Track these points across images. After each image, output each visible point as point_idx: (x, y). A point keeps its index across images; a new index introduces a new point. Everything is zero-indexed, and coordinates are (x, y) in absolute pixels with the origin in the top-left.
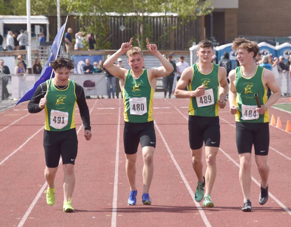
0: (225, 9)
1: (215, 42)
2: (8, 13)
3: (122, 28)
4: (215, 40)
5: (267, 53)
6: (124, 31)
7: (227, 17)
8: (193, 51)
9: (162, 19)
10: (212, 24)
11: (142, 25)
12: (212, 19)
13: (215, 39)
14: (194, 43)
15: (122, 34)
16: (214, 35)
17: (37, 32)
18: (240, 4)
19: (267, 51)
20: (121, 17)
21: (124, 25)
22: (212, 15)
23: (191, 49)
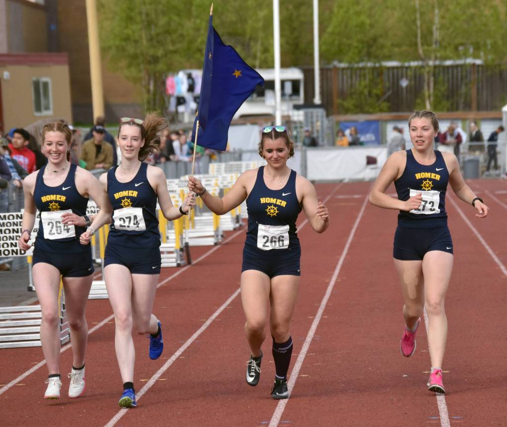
3: (404, 83)
6: (407, 87)
9: (459, 69)
11: (432, 79)
15: (405, 90)
17: (288, 91)
20: (402, 67)
21: (407, 78)
23: (504, 109)
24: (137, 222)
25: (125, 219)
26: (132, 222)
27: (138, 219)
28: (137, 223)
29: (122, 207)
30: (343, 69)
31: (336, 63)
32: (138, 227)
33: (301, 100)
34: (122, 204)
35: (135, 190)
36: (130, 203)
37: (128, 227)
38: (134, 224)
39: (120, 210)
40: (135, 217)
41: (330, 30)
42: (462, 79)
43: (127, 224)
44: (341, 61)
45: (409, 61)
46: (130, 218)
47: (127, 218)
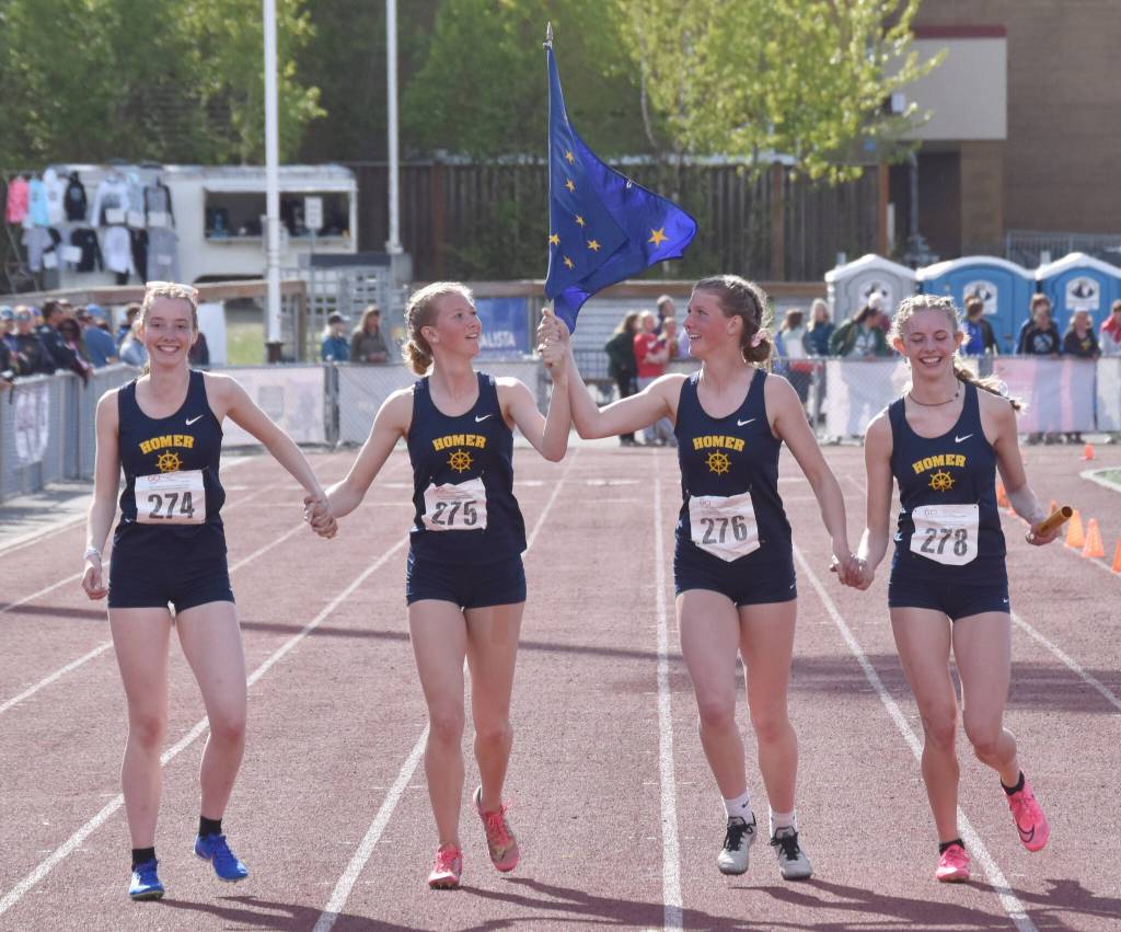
0: (960, 143)
1: (926, 252)
2: (222, 157)
4: (926, 248)
5: (1093, 288)
7: (967, 167)
8: (835, 283)
10: (914, 192)
12: (914, 177)
13: (924, 243)
14: (842, 256)
16: (922, 231)
17: (312, 221)
18: (1011, 126)
19: (1093, 284)
22: (915, 162)
23: (830, 276)
24: (190, 507)
25: (163, 498)
26: (178, 507)
27: (194, 500)
28: (190, 509)
29: (158, 471)
30: (459, 168)
31: (442, 154)
32: (190, 517)
33: (349, 244)
34: (160, 465)
35: (188, 434)
36: (178, 463)
37: (170, 517)
38: (183, 511)
39: (151, 477)
40: (188, 496)
41: (426, 72)
42: (748, 200)
43: (163, 511)
44: (453, 151)
45: (622, 153)
46: (175, 497)
47: (167, 496)
